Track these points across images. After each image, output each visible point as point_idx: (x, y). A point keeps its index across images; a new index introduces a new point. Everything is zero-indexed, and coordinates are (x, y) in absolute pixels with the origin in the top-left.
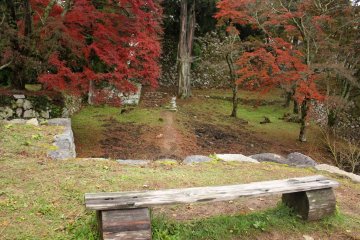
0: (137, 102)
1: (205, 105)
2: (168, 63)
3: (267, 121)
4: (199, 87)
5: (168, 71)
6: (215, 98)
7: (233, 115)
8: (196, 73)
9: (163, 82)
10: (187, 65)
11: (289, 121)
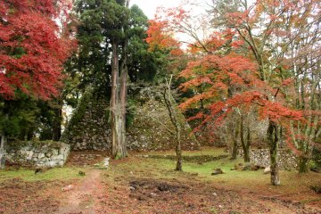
0: (62, 163)
1: (144, 164)
2: (102, 126)
3: (219, 172)
4: (137, 150)
5: (103, 135)
6: (154, 157)
7: (178, 169)
8: (133, 135)
9: (97, 146)
10: (120, 121)
11: (245, 169)
